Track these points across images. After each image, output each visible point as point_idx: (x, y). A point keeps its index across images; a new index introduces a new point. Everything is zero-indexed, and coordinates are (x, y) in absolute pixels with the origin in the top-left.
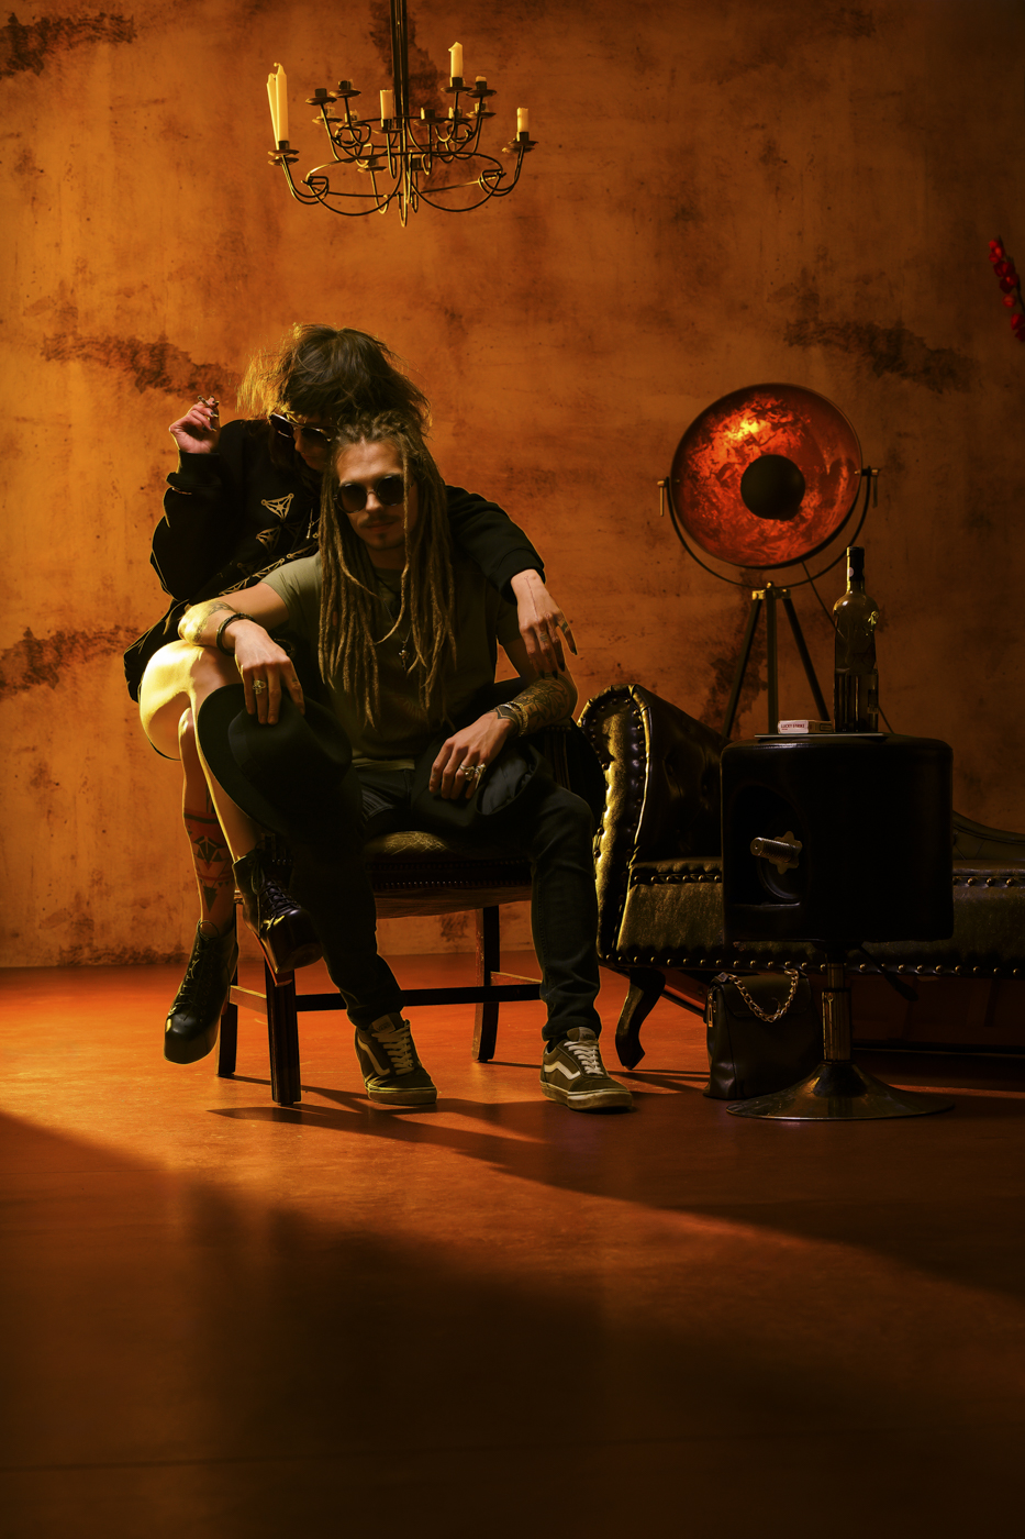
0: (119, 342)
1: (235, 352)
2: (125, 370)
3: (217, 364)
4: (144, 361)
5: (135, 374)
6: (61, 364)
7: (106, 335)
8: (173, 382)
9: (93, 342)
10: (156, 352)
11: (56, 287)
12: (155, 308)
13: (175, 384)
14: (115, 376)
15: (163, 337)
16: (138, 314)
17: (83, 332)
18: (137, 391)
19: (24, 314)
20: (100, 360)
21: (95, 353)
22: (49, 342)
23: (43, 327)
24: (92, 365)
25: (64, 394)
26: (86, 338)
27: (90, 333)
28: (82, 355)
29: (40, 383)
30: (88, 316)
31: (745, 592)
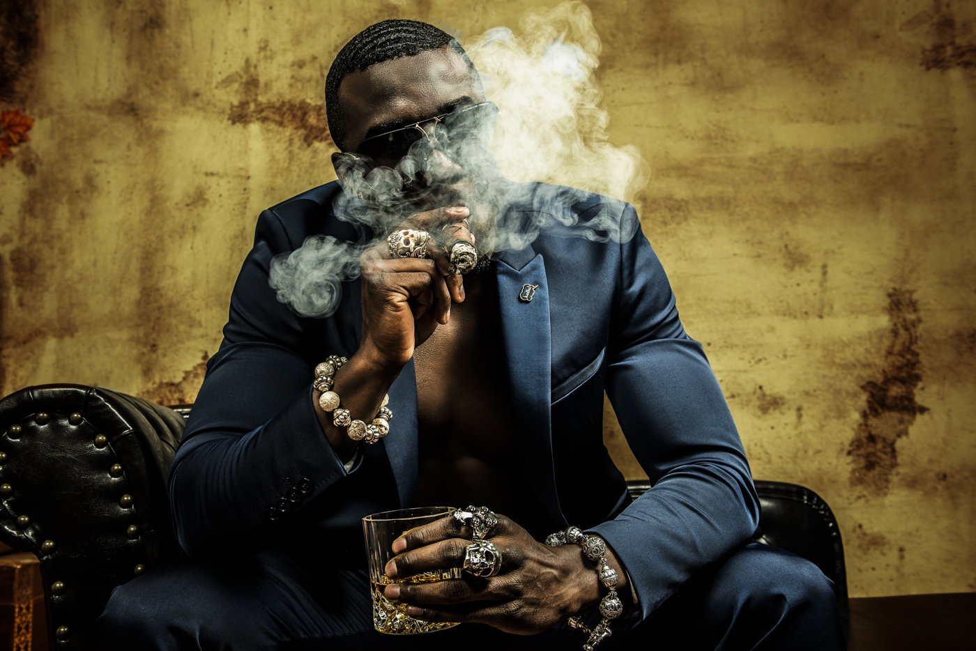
0: (292, 105)
2: (296, 128)
4: (312, 120)
5: (304, 131)
6: (244, 127)
7: (281, 100)
9: (271, 106)
10: (322, 112)
11: (243, 64)
12: (322, 75)
14: (288, 133)
16: (309, 80)
17: (261, 99)
18: (305, 145)
19: (216, 88)
20: (276, 121)
21: (272, 116)
22: (234, 109)
23: (229, 96)
24: (269, 126)
25: (245, 151)
26: (265, 103)
27: (268, 100)
28: (261, 118)
29: (226, 143)
30: (268, 86)
31: (894, 313)
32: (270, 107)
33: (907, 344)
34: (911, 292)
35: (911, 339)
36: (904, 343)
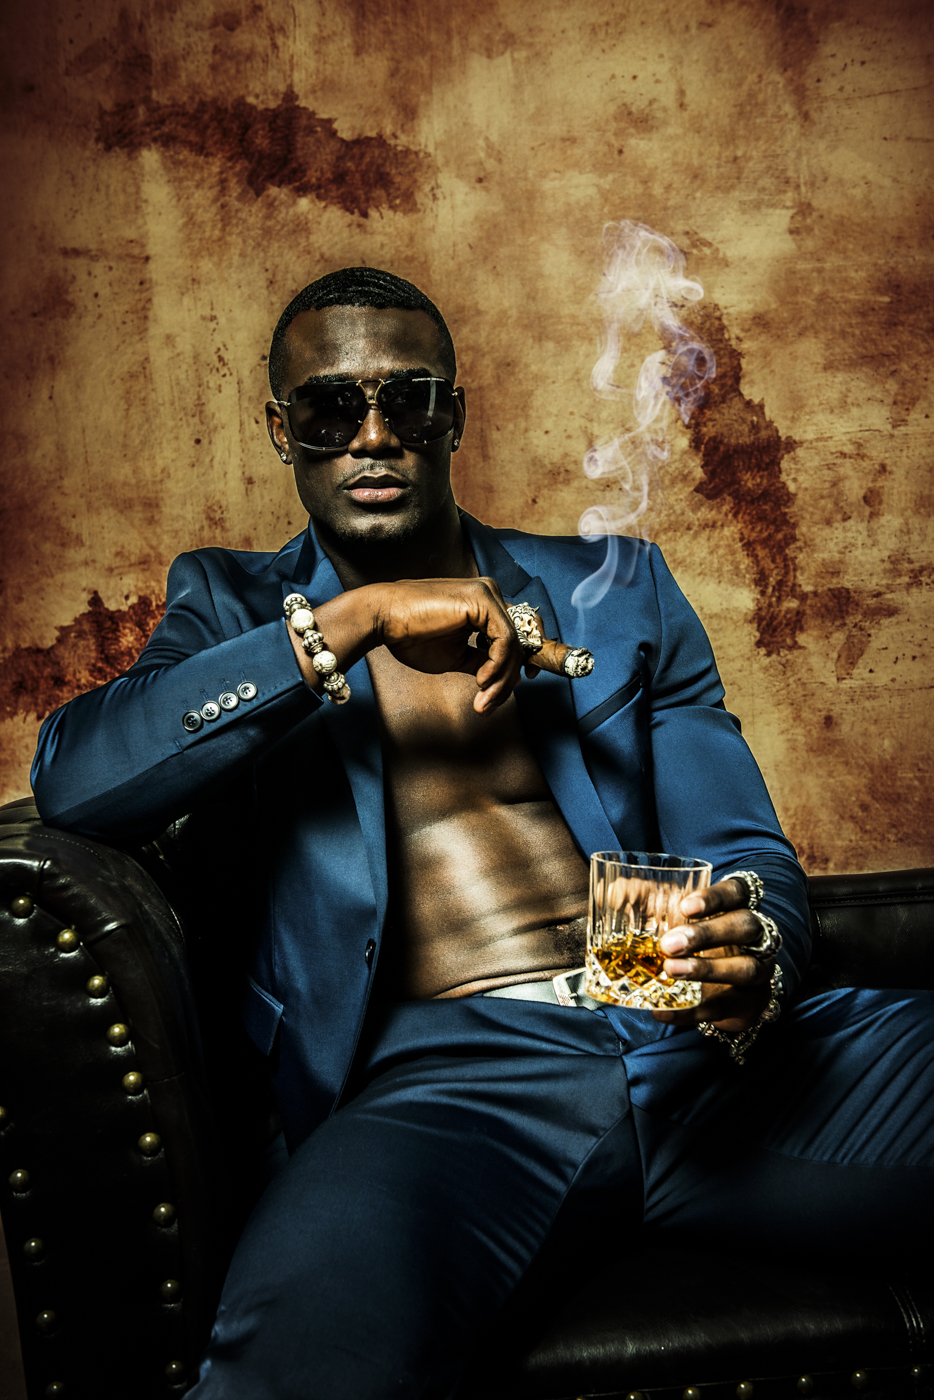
0: (219, 110)
1: (409, 113)
2: (230, 159)
3: (380, 136)
4: (261, 140)
5: (246, 164)
6: (129, 157)
7: (197, 99)
8: (308, 173)
9: (177, 111)
10: (280, 122)
11: (115, 22)
12: (275, 46)
13: (312, 176)
14: (215, 169)
15: (290, 96)
16: (249, 57)
17: (160, 97)
18: (252, 193)
19: (67, 73)
20: (190, 142)
21: (181, 132)
22: (107, 119)
23: (96, 93)
24: (176, 153)
25: (136, 206)
26: (166, 106)
27: (172, 98)
28: (161, 136)
29: (98, 190)
30: (170, 68)
32: (177, 114)
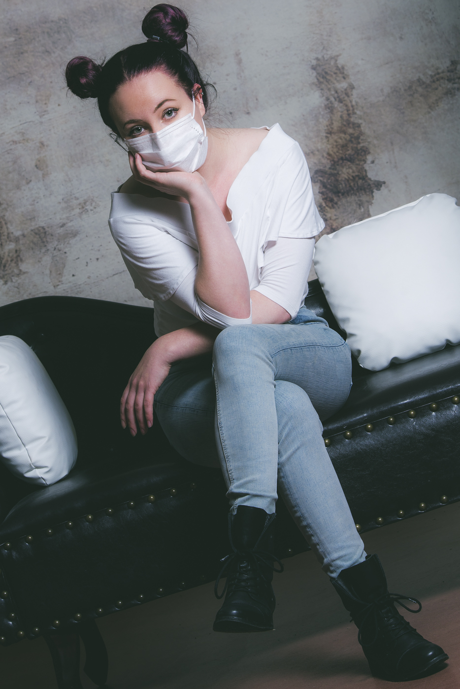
31: (323, 86)
33: (345, 117)
34: (335, 58)
35: (348, 110)
36: (341, 117)
